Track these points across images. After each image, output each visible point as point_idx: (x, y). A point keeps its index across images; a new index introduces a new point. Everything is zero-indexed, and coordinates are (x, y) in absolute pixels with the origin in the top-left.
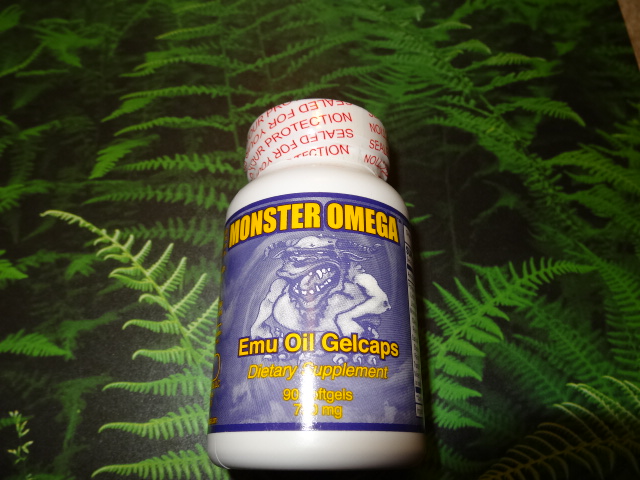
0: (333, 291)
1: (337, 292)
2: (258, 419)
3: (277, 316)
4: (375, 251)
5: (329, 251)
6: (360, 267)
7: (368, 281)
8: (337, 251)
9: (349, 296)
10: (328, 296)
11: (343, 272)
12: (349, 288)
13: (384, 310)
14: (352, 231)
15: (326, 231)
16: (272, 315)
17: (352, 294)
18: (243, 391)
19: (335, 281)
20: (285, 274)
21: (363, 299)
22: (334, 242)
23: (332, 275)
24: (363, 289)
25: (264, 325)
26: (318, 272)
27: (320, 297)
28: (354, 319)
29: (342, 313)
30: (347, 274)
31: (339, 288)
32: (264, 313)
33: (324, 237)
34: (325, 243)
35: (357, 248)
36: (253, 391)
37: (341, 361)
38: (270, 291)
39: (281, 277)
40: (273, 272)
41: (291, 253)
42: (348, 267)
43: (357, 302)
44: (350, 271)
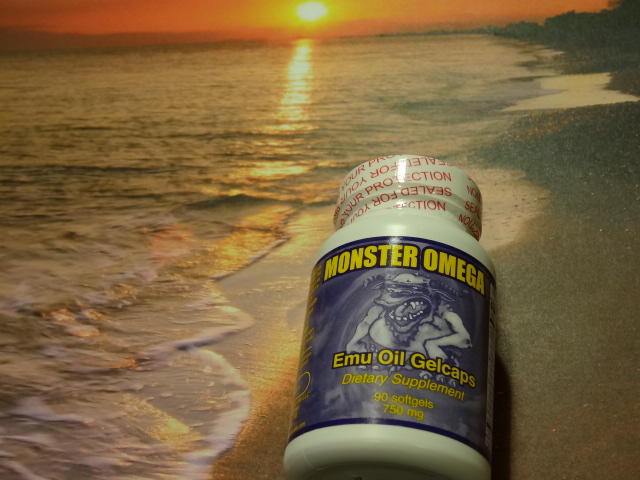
0: (424, 320)
1: (427, 322)
2: (350, 415)
3: (372, 335)
4: (463, 296)
5: (423, 288)
6: (448, 306)
7: (454, 319)
8: (430, 289)
9: (436, 327)
10: (419, 325)
11: (433, 307)
12: (438, 321)
13: (466, 346)
14: (444, 275)
15: (422, 271)
16: (368, 334)
17: (440, 326)
18: (336, 395)
19: (426, 313)
20: (382, 302)
21: (449, 332)
22: (428, 281)
23: (424, 307)
24: (449, 325)
25: (360, 342)
26: (412, 303)
27: (413, 323)
28: (440, 347)
29: (430, 339)
30: (437, 309)
31: (429, 319)
32: (360, 333)
33: (420, 275)
34: (420, 280)
35: (447, 290)
36: (346, 394)
37: (426, 377)
38: (367, 315)
39: (379, 305)
40: (371, 300)
41: (389, 286)
42: (438, 304)
43: (444, 333)
44: (440, 307)
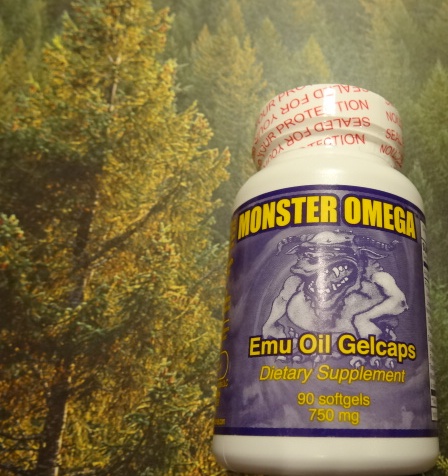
0: (350, 290)
1: (354, 291)
2: (270, 424)
3: (291, 315)
4: (393, 248)
5: (346, 248)
6: (377, 265)
7: (386, 280)
8: (354, 248)
9: (365, 296)
10: (345, 296)
11: (360, 270)
12: (367, 288)
13: (401, 310)
14: (369, 227)
15: (343, 226)
16: (286, 313)
17: (370, 294)
18: (254, 393)
19: (352, 279)
20: (299, 271)
21: (381, 298)
22: (351, 237)
23: (349, 273)
24: (380, 288)
25: (277, 324)
26: (335, 269)
27: (337, 295)
28: (372, 320)
29: (359, 313)
30: (365, 272)
31: (356, 287)
32: (277, 312)
33: (341, 232)
34: (342, 239)
35: (373, 246)
36: (265, 394)
37: (358, 365)
38: (283, 288)
39: (296, 274)
40: (287, 269)
41: (306, 249)
42: (366, 265)
43: (374, 302)
44: (368, 269)
